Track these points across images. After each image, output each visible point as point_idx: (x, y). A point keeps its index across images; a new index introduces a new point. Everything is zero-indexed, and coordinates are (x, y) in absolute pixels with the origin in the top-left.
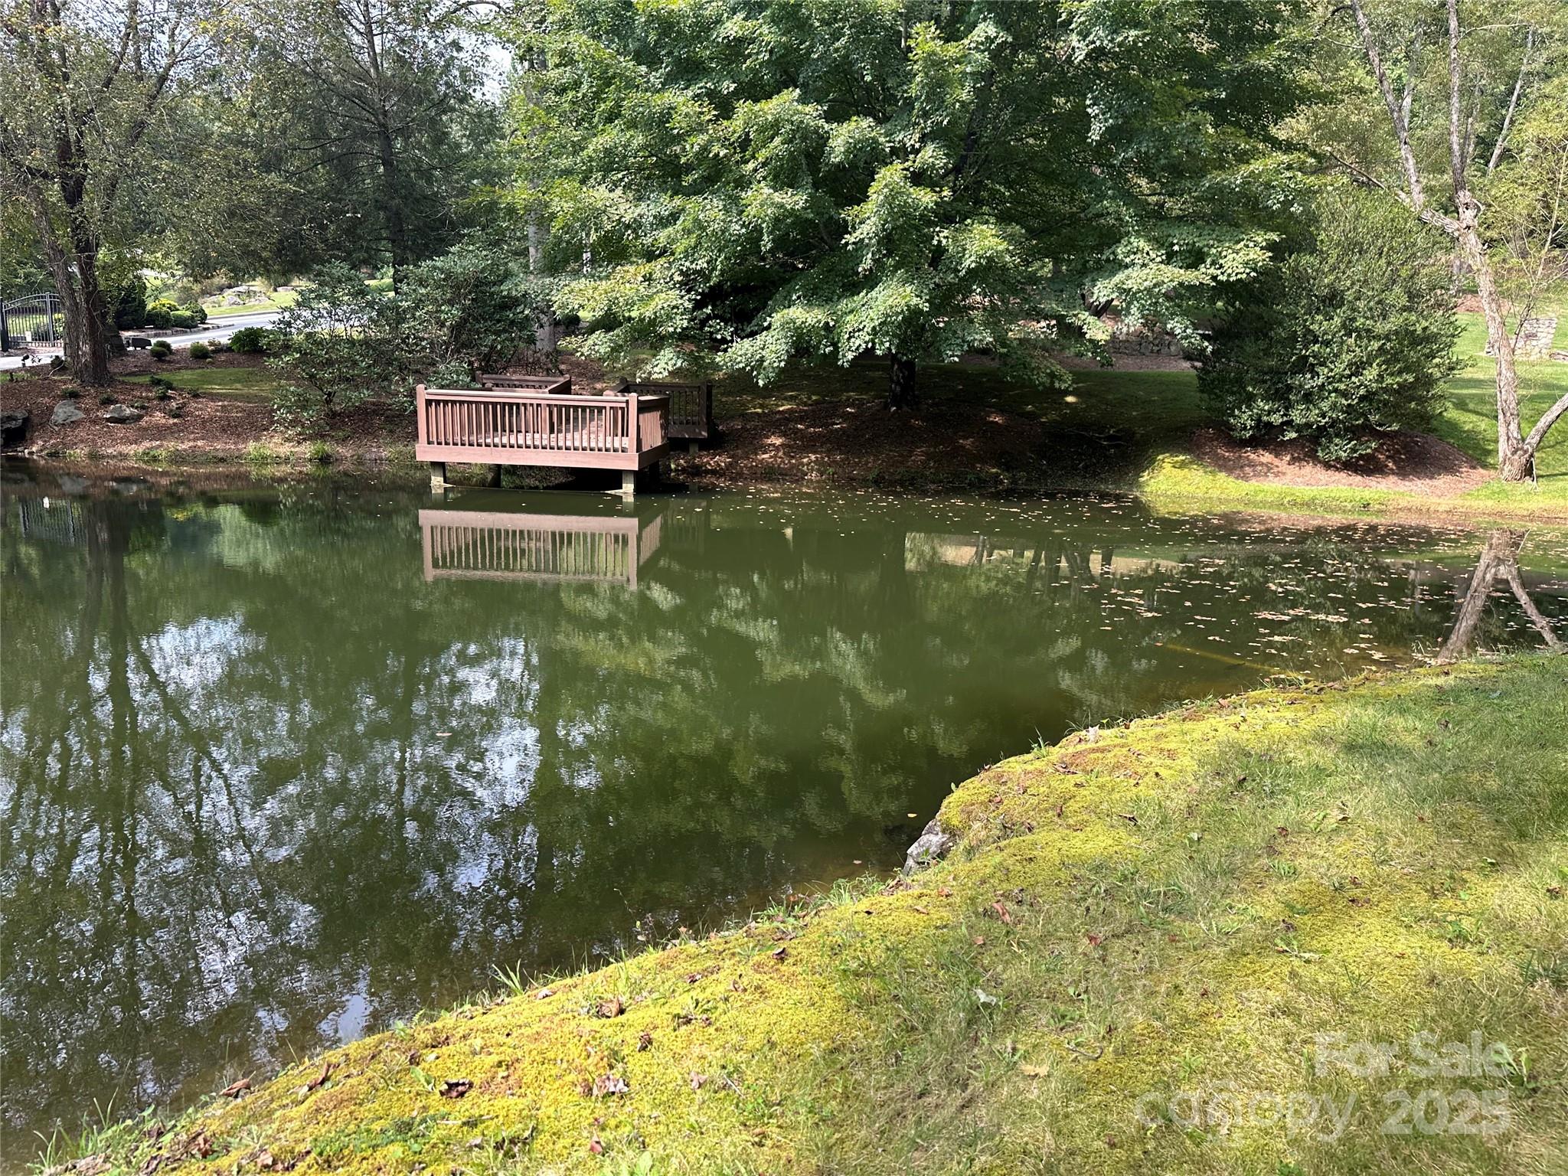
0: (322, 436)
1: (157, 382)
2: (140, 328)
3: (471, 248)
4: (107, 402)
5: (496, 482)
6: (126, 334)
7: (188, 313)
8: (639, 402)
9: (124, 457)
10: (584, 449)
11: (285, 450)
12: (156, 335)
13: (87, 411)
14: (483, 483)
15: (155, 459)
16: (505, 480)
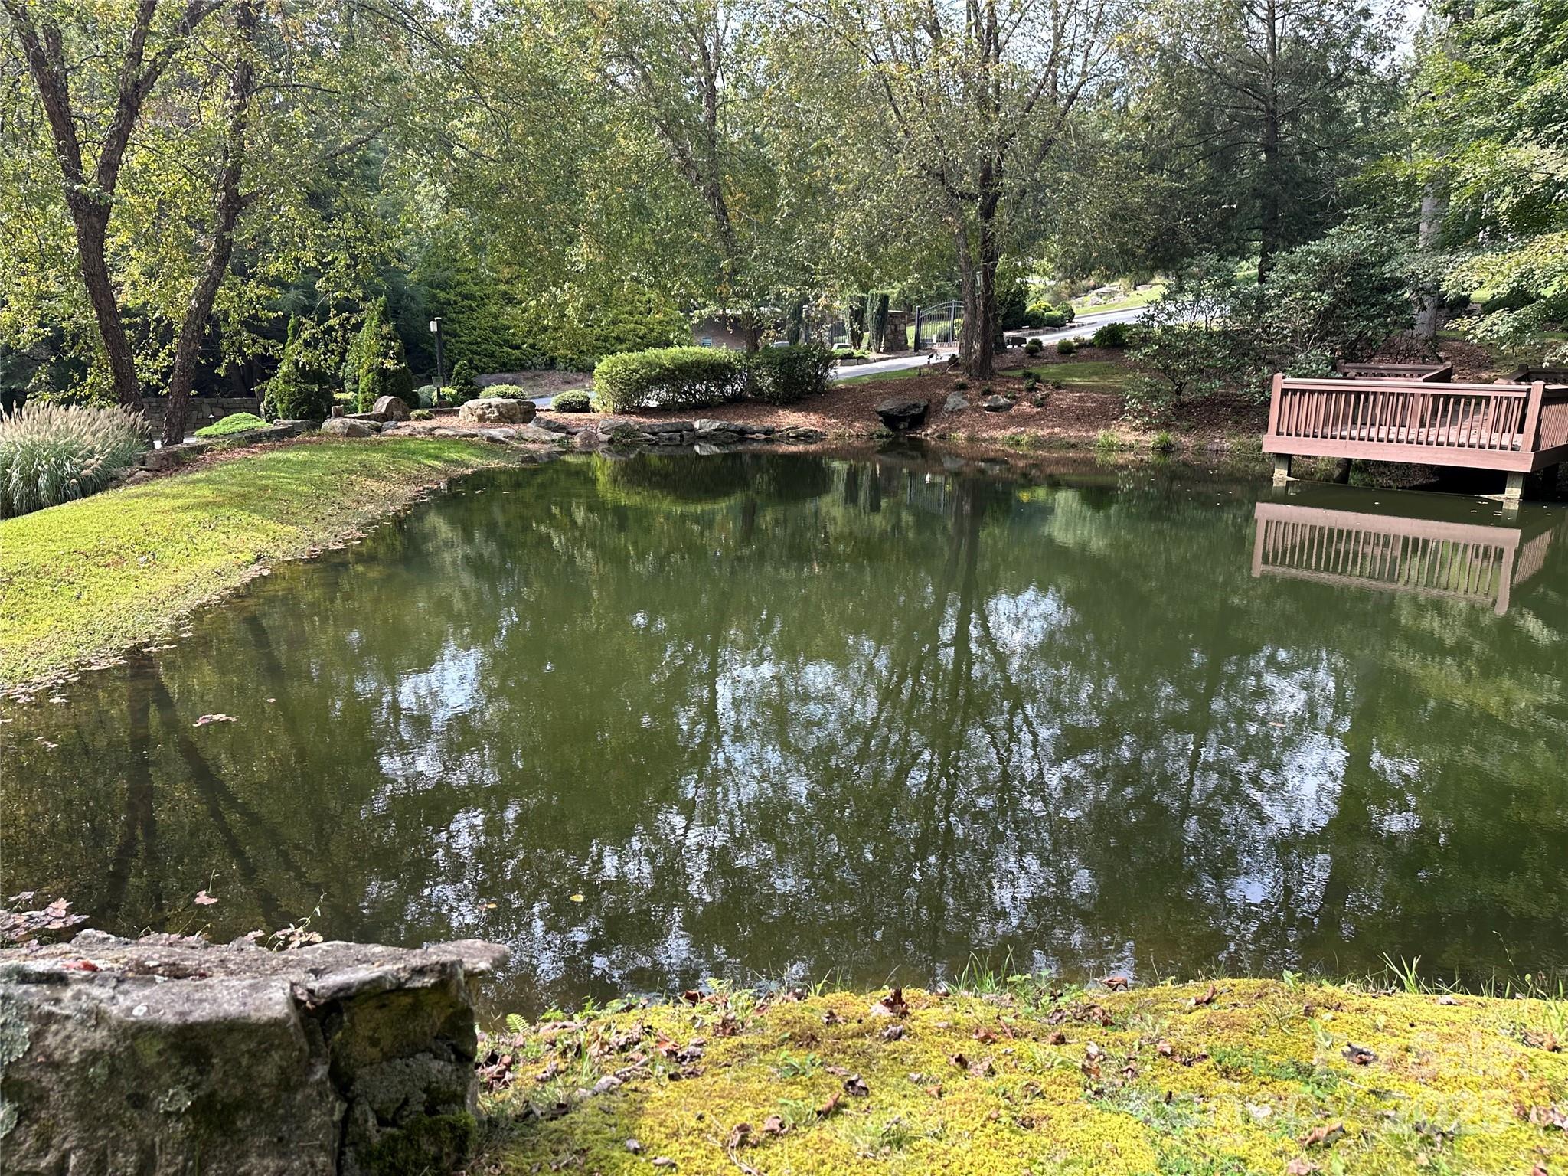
0: (1167, 426)
1: (1027, 376)
2: (1018, 328)
3: (1353, 228)
4: (987, 393)
5: (1344, 478)
6: (1007, 334)
7: (1059, 313)
8: (1545, 390)
9: (994, 440)
10: (1461, 445)
11: (1131, 438)
12: (1030, 335)
13: (971, 400)
14: (1327, 478)
15: (1018, 443)
16: (1354, 479)
